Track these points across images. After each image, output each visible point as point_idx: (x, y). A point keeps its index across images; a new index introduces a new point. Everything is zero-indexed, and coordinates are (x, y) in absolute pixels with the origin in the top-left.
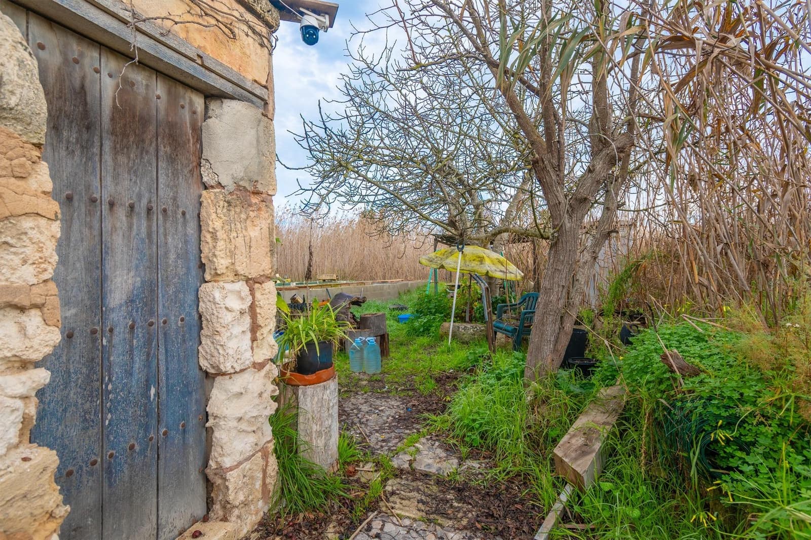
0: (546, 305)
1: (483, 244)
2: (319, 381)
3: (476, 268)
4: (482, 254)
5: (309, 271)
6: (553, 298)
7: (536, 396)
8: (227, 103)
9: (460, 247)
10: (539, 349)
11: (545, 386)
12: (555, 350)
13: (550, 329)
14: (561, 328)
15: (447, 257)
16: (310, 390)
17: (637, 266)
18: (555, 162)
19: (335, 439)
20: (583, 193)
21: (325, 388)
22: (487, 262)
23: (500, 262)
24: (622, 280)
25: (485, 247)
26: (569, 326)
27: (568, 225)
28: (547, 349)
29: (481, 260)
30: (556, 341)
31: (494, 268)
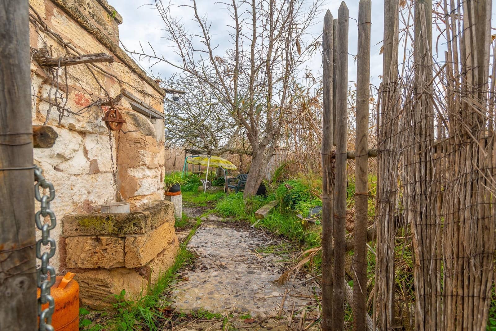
0: (251, 176)
1: (218, 155)
2: (177, 194)
3: (216, 165)
4: (218, 159)
5: (175, 163)
6: (254, 173)
7: (248, 202)
8: (157, 120)
9: (209, 156)
10: (248, 189)
11: (251, 199)
12: (254, 189)
13: (253, 183)
14: (257, 182)
15: (201, 160)
16: (175, 197)
17: (285, 165)
18: (254, 134)
19: (181, 212)
20: (264, 143)
21: (179, 197)
22: (221, 162)
23: (227, 162)
24: (280, 170)
25: (219, 156)
26: (259, 182)
27: (259, 153)
28: (252, 189)
29: (218, 162)
30: (255, 187)
31: (224, 165)
